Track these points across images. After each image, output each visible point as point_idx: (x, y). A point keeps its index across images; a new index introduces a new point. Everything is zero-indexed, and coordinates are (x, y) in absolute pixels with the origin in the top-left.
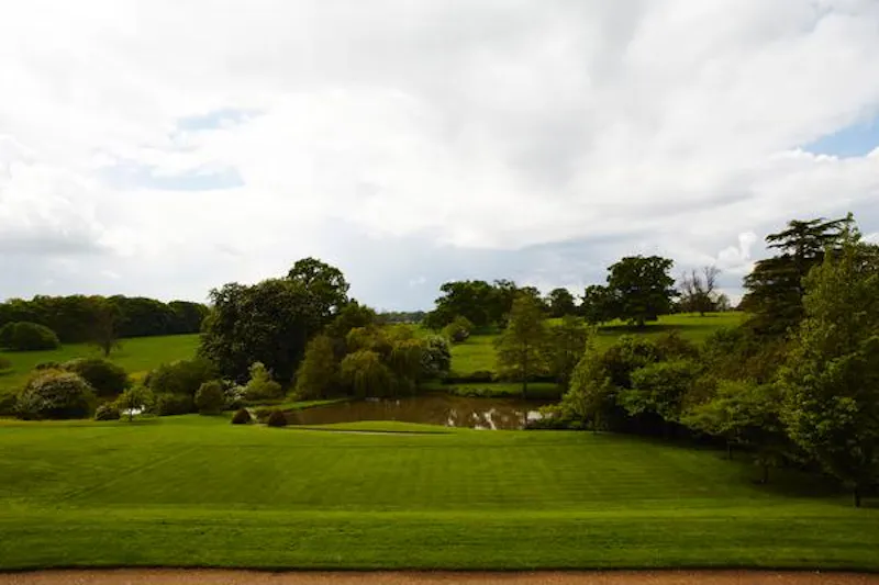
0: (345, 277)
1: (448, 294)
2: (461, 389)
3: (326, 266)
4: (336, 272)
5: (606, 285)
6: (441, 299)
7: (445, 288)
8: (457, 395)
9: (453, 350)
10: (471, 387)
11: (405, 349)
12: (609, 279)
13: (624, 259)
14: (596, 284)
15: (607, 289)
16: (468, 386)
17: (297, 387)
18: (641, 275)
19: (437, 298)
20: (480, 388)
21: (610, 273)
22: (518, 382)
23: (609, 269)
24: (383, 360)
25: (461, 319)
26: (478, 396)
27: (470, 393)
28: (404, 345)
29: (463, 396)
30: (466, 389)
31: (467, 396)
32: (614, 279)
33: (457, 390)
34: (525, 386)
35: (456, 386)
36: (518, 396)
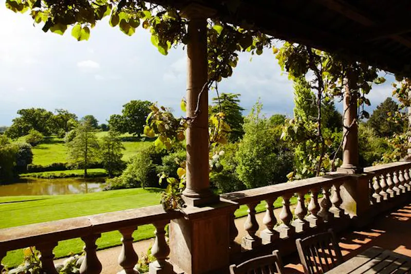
1: (23, 116)
2: (45, 174)
5: (122, 115)
6: (17, 120)
7: (21, 112)
8: (43, 178)
9: (34, 151)
10: (51, 173)
11: (4, 151)
12: (123, 111)
13: (131, 102)
14: (117, 114)
15: (122, 117)
16: (49, 172)
18: (140, 110)
19: (15, 118)
20: (58, 173)
21: (124, 108)
22: (82, 168)
23: (123, 106)
25: (33, 132)
26: (55, 177)
27: (51, 176)
28: (3, 148)
29: (46, 178)
30: (48, 174)
31: (48, 178)
32: (126, 112)
33: (41, 175)
34: (86, 171)
35: (41, 173)
36: (82, 176)
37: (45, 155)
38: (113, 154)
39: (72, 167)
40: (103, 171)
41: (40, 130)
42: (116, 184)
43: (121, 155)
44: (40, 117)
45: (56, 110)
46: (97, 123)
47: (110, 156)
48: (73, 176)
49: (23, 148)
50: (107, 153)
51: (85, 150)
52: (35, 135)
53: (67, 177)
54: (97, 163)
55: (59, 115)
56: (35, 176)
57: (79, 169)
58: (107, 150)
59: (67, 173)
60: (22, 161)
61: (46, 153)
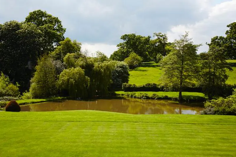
0: (62, 24)
1: (125, 41)
2: (138, 94)
3: (50, 16)
4: (57, 21)
5: (225, 36)
7: (124, 38)
8: (135, 97)
9: (132, 73)
10: (144, 93)
11: (102, 67)
12: (227, 32)
14: (219, 36)
15: (226, 39)
16: (142, 92)
17: (31, 90)
20: (150, 94)
21: (229, 29)
22: (176, 91)
23: (228, 26)
24: (87, 73)
25: (133, 54)
26: (148, 98)
27: (143, 96)
28: (101, 65)
29: (138, 98)
30: (141, 94)
31: (140, 98)
32: (231, 32)
33: (134, 94)
34: (180, 94)
35: (134, 92)
36: (176, 99)
37: (142, 77)
38: (214, 75)
39: (165, 89)
40: (201, 95)
41: (140, 54)
42: (221, 109)
43: (226, 77)
44: (140, 42)
45: (154, 34)
46: (196, 51)
47: (212, 77)
48: (166, 98)
49: (120, 67)
50: (207, 73)
51: (181, 69)
52: (134, 58)
53: (160, 99)
54: (194, 85)
55: (157, 39)
56: (128, 95)
57: (173, 91)
58: (208, 70)
59: (161, 94)
60: (118, 79)
61: (142, 75)
